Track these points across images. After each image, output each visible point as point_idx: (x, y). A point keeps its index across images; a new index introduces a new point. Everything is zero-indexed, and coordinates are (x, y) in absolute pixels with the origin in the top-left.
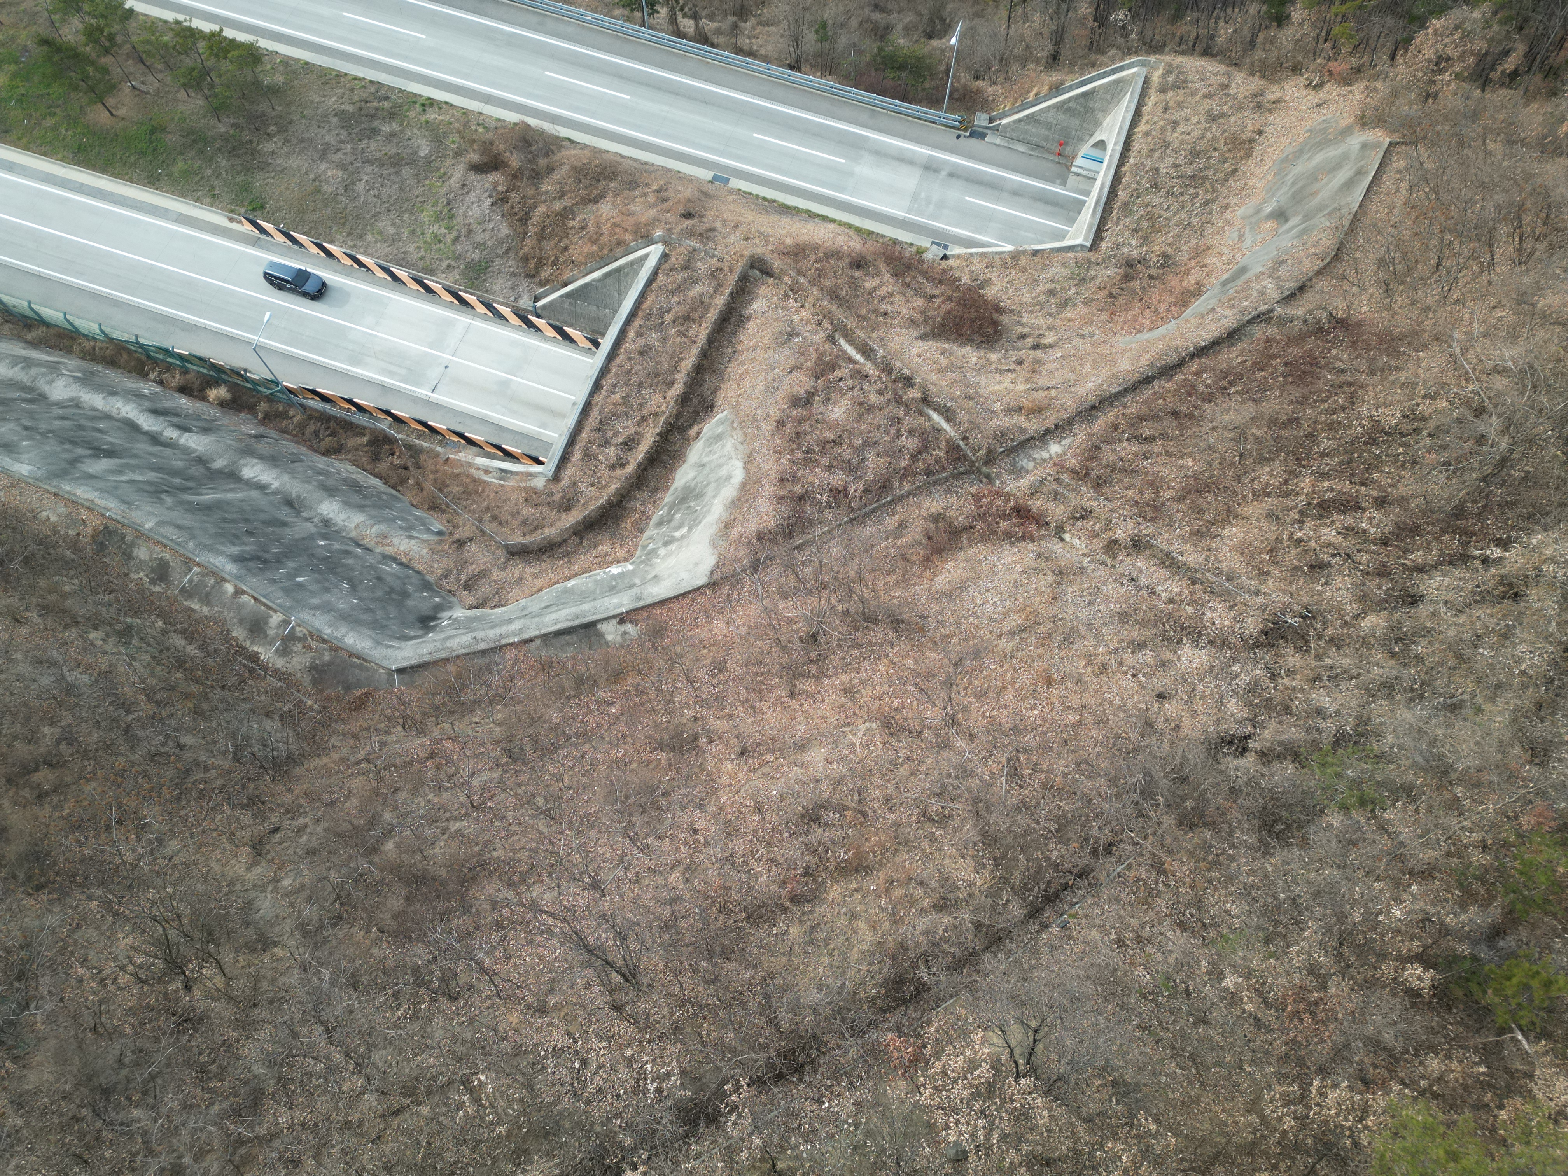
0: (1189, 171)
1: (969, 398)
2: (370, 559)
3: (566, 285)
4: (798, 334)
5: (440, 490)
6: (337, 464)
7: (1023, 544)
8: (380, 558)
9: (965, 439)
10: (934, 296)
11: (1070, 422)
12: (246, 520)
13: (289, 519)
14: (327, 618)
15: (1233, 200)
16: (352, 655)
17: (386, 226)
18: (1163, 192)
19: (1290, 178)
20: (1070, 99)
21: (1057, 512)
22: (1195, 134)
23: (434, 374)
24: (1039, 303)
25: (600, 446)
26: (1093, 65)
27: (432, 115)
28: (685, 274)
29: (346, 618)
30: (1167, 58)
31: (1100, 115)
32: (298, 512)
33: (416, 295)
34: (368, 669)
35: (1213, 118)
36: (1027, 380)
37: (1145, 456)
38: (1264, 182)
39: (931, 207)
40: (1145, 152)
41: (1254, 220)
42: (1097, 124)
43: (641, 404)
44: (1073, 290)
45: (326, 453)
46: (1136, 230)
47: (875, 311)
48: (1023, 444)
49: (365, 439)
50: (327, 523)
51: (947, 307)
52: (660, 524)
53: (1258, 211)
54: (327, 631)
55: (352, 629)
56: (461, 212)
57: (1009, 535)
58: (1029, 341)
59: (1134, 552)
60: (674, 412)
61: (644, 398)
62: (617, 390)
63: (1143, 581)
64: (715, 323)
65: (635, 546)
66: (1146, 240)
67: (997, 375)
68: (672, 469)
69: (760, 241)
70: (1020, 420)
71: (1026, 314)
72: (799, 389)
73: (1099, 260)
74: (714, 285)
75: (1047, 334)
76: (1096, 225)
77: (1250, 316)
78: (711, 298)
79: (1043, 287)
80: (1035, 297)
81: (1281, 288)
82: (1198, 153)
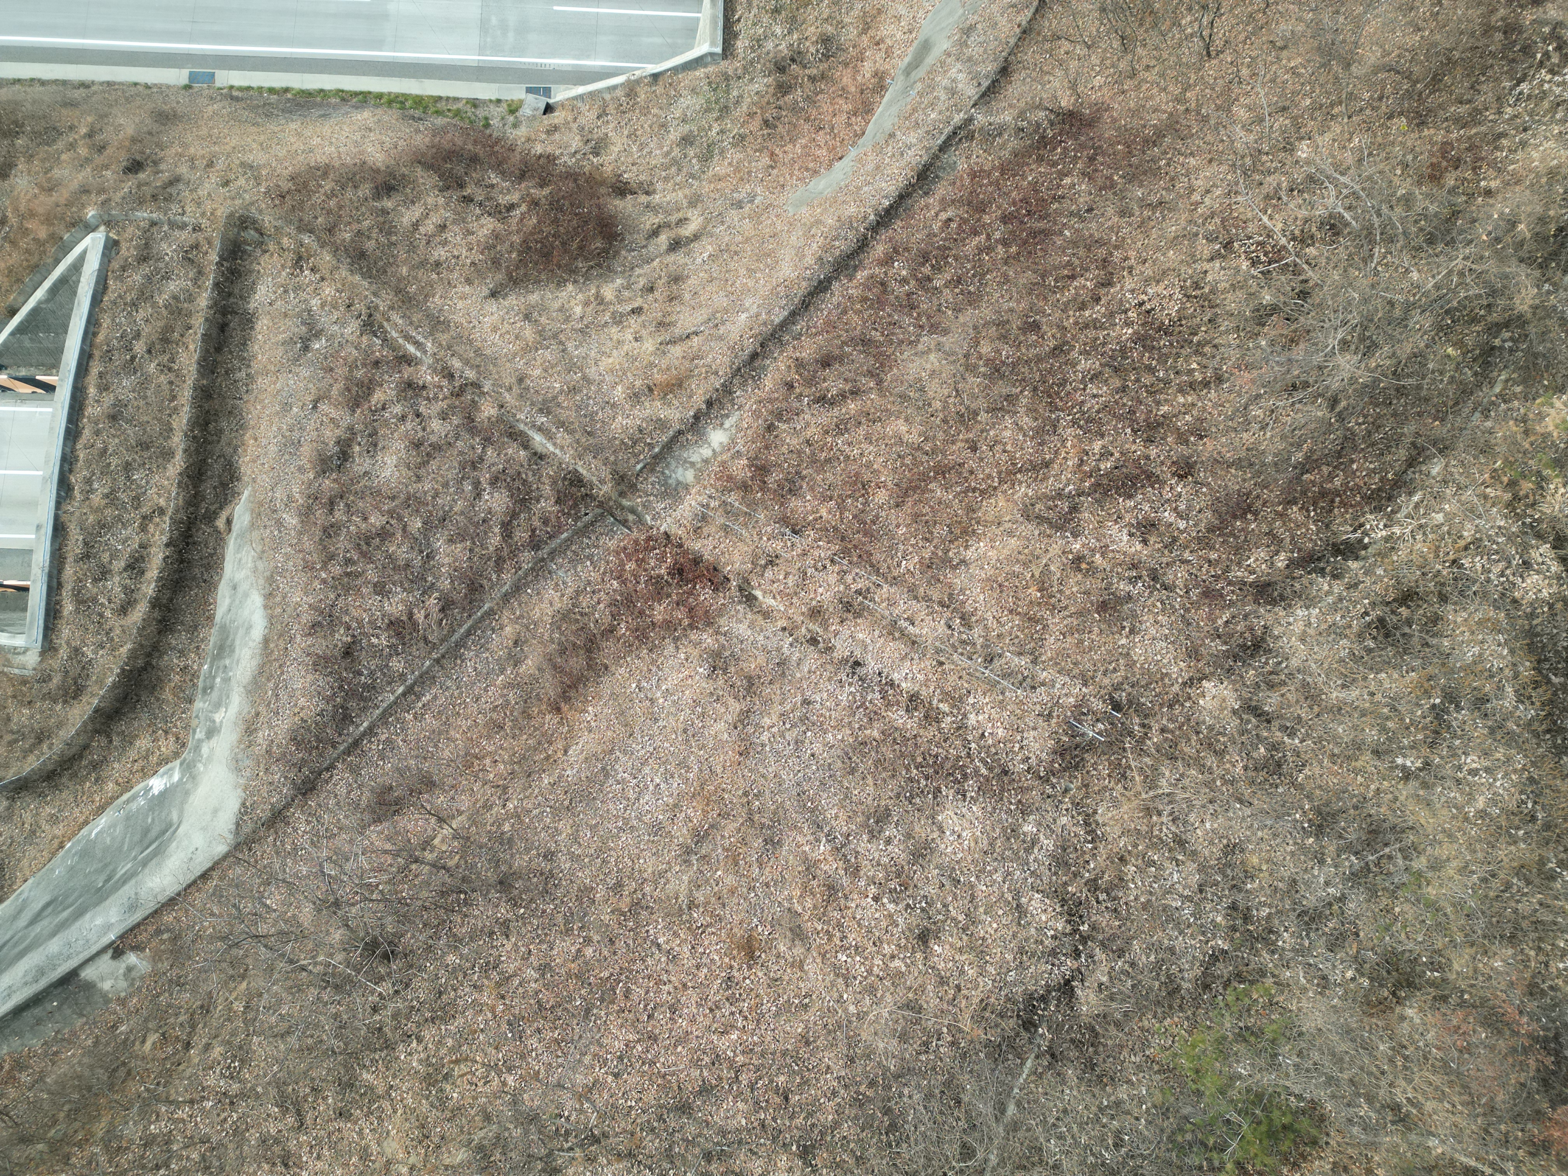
4: (318, 335)
7: (694, 636)
10: (511, 207)
11: (727, 390)
21: (735, 557)
24: (675, 162)
28: (146, 269)
37: (841, 427)
39: (511, 35)
43: (137, 498)
44: (715, 129)
46: (776, 11)
47: (423, 264)
48: (668, 447)
57: (669, 626)
58: (663, 239)
59: (850, 616)
60: (181, 502)
61: (139, 487)
62: (96, 485)
63: (872, 666)
64: (203, 341)
65: (187, 727)
66: (793, 23)
67: (614, 330)
68: (211, 586)
69: (247, 180)
70: (654, 408)
71: (659, 186)
72: (330, 435)
73: (739, 71)
74: (191, 275)
75: (689, 215)
76: (721, 16)
77: (943, 138)
78: (191, 299)
79: (674, 135)
80: (668, 153)
81: (976, 76)
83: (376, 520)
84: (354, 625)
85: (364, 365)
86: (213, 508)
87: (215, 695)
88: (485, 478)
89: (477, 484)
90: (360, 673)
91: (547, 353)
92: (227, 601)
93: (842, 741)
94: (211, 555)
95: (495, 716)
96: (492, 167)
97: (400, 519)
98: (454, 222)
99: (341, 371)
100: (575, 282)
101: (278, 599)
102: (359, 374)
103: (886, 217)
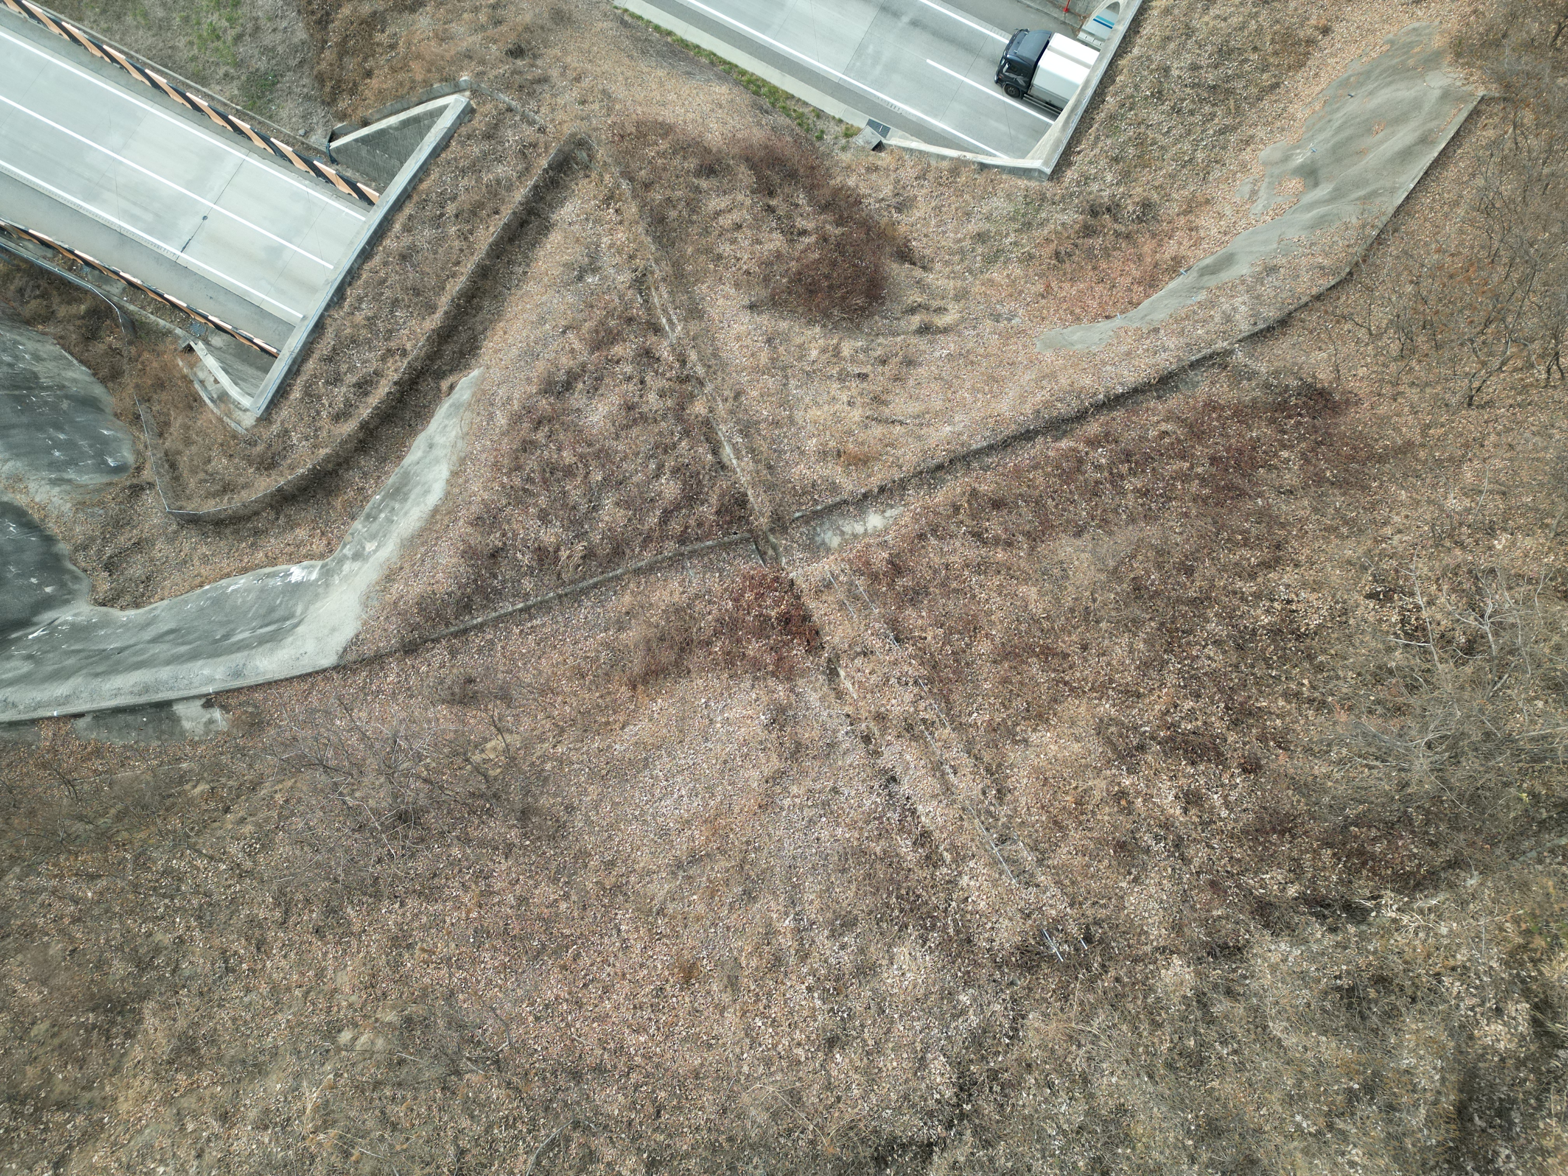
0: (1211, 77)
3: (365, 124)
4: (595, 271)
7: (771, 683)
10: (804, 233)
11: (903, 485)
15: (1260, 132)
18: (1166, 107)
19: (1338, 118)
22: (1235, 21)
23: (187, 226)
24: (962, 251)
28: (486, 146)
37: (982, 567)
38: (1308, 111)
39: (879, 68)
40: (1157, 39)
41: (1276, 171)
43: (390, 332)
44: (1011, 238)
45: (32, 321)
46: (1116, 160)
47: (708, 251)
48: (830, 509)
49: (83, 308)
53: (1286, 159)
57: (756, 665)
58: (916, 320)
59: (908, 735)
60: (422, 354)
61: (397, 323)
62: (364, 306)
63: (904, 788)
64: (503, 229)
65: (340, 538)
66: (1126, 177)
67: (836, 385)
68: (412, 431)
69: (601, 108)
70: (835, 472)
71: (938, 266)
72: (566, 362)
73: (1057, 198)
74: (519, 168)
75: (950, 307)
76: (1065, 142)
77: (1199, 356)
78: (509, 189)
79: (973, 227)
80: (960, 241)
81: (1256, 315)
82: (1230, 52)
83: (568, 457)
84: (510, 535)
85: (619, 317)
86: (444, 368)
87: (375, 526)
88: (670, 463)
89: (660, 467)
90: (495, 576)
91: (771, 381)
92: (419, 454)
93: (848, 840)
94: (425, 407)
95: (583, 664)
96: (804, 188)
97: (586, 466)
98: (749, 227)
99: (599, 313)
100: (824, 326)
101: (461, 481)
102: (612, 323)
103: (1113, 402)
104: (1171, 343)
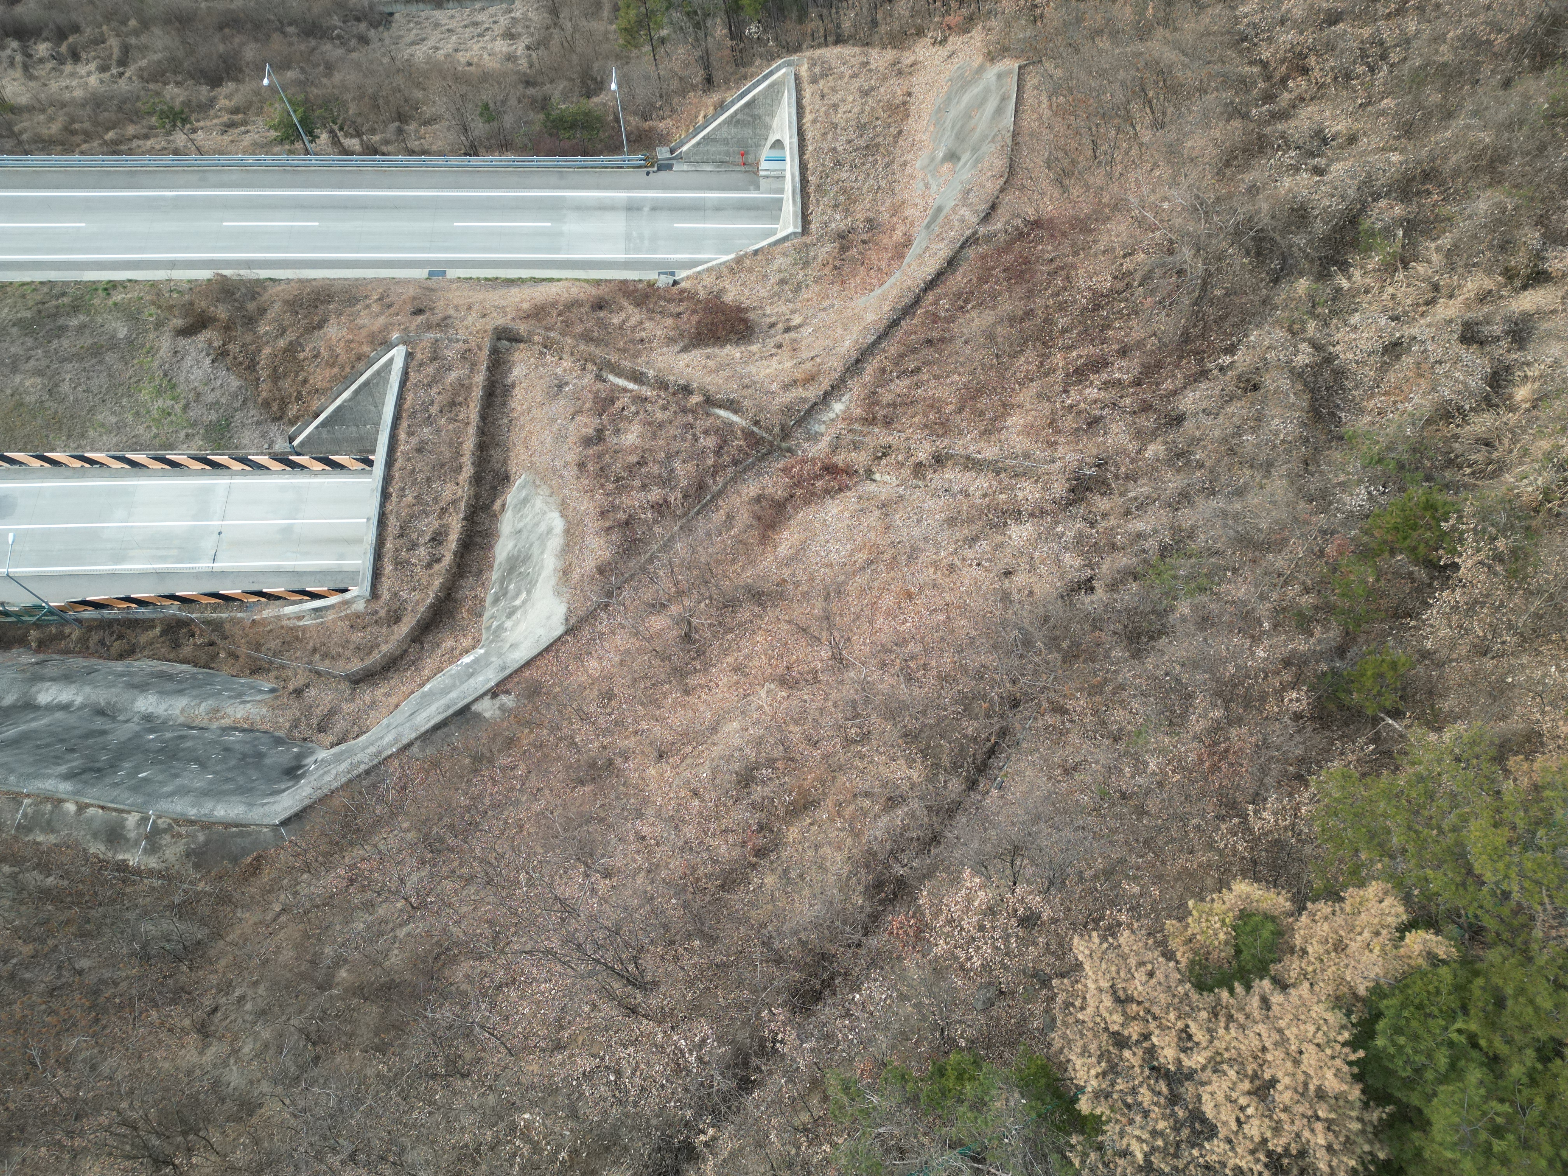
0: (862, 143)
1: (747, 387)
2: (208, 736)
3: (317, 415)
4: (567, 384)
5: (257, 650)
6: (136, 664)
7: (843, 494)
8: (219, 732)
9: (756, 423)
10: (680, 313)
11: (842, 380)
12: (62, 741)
13: (107, 727)
14: (188, 799)
15: (908, 157)
16: (227, 825)
17: (106, 416)
18: (847, 167)
19: (948, 123)
20: (736, 112)
21: (860, 459)
22: (855, 110)
23: (208, 545)
24: (776, 294)
25: (408, 550)
26: (745, 77)
27: (118, 297)
28: (435, 365)
29: (205, 793)
30: (808, 54)
31: (767, 119)
32: (114, 718)
33: (163, 474)
34: (250, 834)
35: (865, 93)
36: (792, 358)
37: (918, 385)
38: (928, 133)
39: (645, 242)
40: (818, 136)
41: (931, 167)
42: (768, 128)
43: (435, 498)
44: (801, 274)
45: (120, 657)
46: (836, 206)
47: (631, 341)
48: (809, 412)
49: (158, 630)
50: (148, 718)
51: (695, 318)
52: (496, 601)
53: (932, 159)
54: (192, 813)
55: (218, 802)
56: (182, 379)
57: (826, 491)
58: (779, 328)
59: (939, 468)
60: (470, 496)
61: (437, 491)
62: (407, 492)
63: (956, 488)
64: (481, 400)
65: (480, 627)
66: (847, 212)
67: (763, 362)
68: (488, 547)
69: (499, 313)
70: (798, 392)
71: (767, 306)
72: (587, 429)
73: (814, 241)
74: (468, 366)
75: (792, 317)
76: (799, 211)
77: (960, 243)
78: (470, 378)
79: (774, 279)
80: (771, 290)
81: (976, 212)
82: (864, 125)
85: (605, 391)
86: (487, 502)
89: (695, 436)
90: (636, 533)
94: (488, 529)
98: (647, 320)
99: (588, 398)
100: (732, 345)
101: (571, 509)
102: (603, 396)
103: (931, 285)
104: (941, 245)
